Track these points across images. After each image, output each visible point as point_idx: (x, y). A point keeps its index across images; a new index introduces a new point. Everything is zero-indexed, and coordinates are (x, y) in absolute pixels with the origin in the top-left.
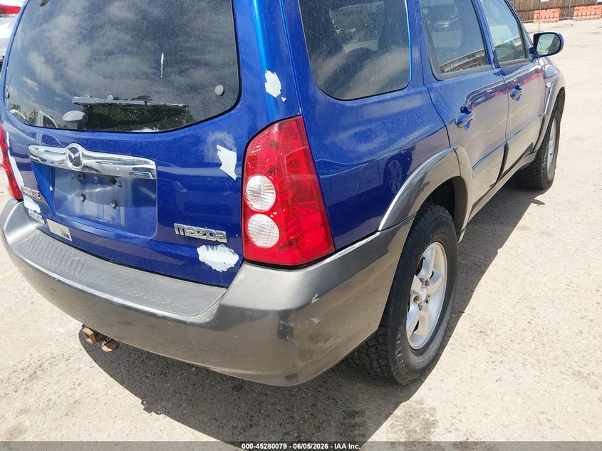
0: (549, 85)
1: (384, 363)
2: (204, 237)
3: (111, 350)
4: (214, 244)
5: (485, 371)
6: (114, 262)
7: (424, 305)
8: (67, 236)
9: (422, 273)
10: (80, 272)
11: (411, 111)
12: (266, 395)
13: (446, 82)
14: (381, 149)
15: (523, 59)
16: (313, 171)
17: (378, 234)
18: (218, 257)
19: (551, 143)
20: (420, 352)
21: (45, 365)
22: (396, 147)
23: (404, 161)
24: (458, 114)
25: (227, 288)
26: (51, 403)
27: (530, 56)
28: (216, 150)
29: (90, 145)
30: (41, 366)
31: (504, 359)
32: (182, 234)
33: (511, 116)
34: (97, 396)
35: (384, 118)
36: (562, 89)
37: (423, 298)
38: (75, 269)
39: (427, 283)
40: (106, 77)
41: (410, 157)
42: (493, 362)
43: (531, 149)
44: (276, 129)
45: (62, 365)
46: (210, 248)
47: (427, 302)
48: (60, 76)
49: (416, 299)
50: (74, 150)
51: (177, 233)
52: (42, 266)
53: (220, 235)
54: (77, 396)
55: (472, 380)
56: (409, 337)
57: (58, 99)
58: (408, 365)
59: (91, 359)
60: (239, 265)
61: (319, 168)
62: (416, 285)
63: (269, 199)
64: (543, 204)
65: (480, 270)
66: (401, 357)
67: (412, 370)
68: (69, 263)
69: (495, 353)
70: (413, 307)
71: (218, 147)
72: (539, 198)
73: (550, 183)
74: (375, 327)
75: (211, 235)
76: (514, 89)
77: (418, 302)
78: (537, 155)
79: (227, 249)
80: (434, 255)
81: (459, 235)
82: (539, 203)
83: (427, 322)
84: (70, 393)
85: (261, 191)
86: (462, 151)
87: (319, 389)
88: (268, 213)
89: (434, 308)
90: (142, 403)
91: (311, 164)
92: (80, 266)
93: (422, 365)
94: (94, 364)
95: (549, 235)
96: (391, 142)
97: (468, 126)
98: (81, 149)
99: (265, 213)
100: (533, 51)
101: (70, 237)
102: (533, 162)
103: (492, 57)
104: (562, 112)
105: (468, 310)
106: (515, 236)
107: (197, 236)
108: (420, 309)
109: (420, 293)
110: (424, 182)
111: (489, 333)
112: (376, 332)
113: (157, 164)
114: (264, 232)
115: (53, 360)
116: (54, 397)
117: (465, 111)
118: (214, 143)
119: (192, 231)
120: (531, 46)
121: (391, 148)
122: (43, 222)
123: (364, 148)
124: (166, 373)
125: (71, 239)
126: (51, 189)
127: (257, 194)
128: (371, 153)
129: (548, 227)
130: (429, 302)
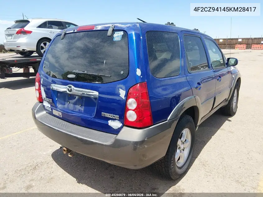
0: (233, 76)
1: (167, 169)
2: (111, 117)
3: (71, 156)
4: (115, 120)
5: (204, 178)
6: (77, 125)
7: (182, 151)
8: (60, 116)
9: (182, 139)
10: (65, 127)
11: (180, 83)
12: (122, 180)
13: (192, 74)
14: (169, 94)
15: (223, 67)
16: (149, 99)
17: (167, 121)
18: (115, 124)
19: (235, 98)
20: (180, 168)
21: (39, 165)
22: (174, 94)
23: (177, 99)
24: (196, 85)
25: (117, 135)
26: (42, 178)
27: (226, 66)
28: (119, 90)
29: (76, 86)
30: (37, 165)
31: (211, 174)
32: (104, 116)
33: (217, 88)
34: (59, 177)
35: (171, 84)
36: (239, 78)
37: (182, 148)
38: (63, 126)
39: (183, 143)
40: (73, 64)
41: (180, 98)
42: (207, 175)
43: (226, 100)
44: (139, 85)
45: (45, 166)
46: (113, 121)
47: (183, 150)
48: (57, 62)
49: (179, 148)
50: (70, 87)
51: (102, 115)
52: (51, 125)
53: (117, 117)
54: (52, 176)
55: (198, 181)
56: (176, 162)
57: (57, 69)
58: (175, 171)
59: (56, 164)
60: (122, 127)
61: (150, 98)
62: (179, 142)
63: (134, 106)
64: (231, 121)
65: (204, 143)
66: (173, 168)
67: (176, 174)
68: (61, 125)
69: (208, 172)
70: (178, 151)
71: (120, 89)
72: (230, 119)
73: (234, 114)
74: (164, 154)
75: (114, 116)
76: (218, 77)
77: (180, 149)
78: (229, 102)
79: (118, 121)
80: (186, 133)
81: (196, 127)
82: (230, 121)
83: (183, 157)
84: (49, 175)
85: (132, 103)
86: (197, 97)
87: (142, 180)
88: (134, 110)
89: (186, 153)
90: (76, 180)
91: (148, 97)
92: (65, 126)
93: (180, 173)
94: (58, 166)
95: (232, 133)
96: (173, 92)
97: (200, 89)
98: (73, 87)
99: (133, 110)
100: (227, 64)
101: (61, 116)
102: (227, 105)
103: (210, 66)
104: (240, 87)
105: (199, 157)
106: (219, 132)
107: (109, 117)
108: (181, 152)
109: (181, 146)
110: (183, 107)
111: (206, 165)
112: (164, 157)
113: (99, 93)
114: (132, 116)
115: (42, 164)
116: (43, 176)
117: (199, 84)
118: (119, 88)
119: (108, 115)
120: (226, 62)
121: (173, 94)
122: (51, 110)
123: (164, 93)
124: (85, 171)
125: (61, 117)
126: (56, 99)
127: (131, 104)
128: (166, 95)
129: (232, 130)
130: (184, 151)
